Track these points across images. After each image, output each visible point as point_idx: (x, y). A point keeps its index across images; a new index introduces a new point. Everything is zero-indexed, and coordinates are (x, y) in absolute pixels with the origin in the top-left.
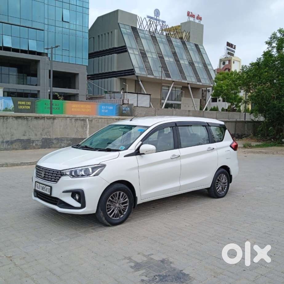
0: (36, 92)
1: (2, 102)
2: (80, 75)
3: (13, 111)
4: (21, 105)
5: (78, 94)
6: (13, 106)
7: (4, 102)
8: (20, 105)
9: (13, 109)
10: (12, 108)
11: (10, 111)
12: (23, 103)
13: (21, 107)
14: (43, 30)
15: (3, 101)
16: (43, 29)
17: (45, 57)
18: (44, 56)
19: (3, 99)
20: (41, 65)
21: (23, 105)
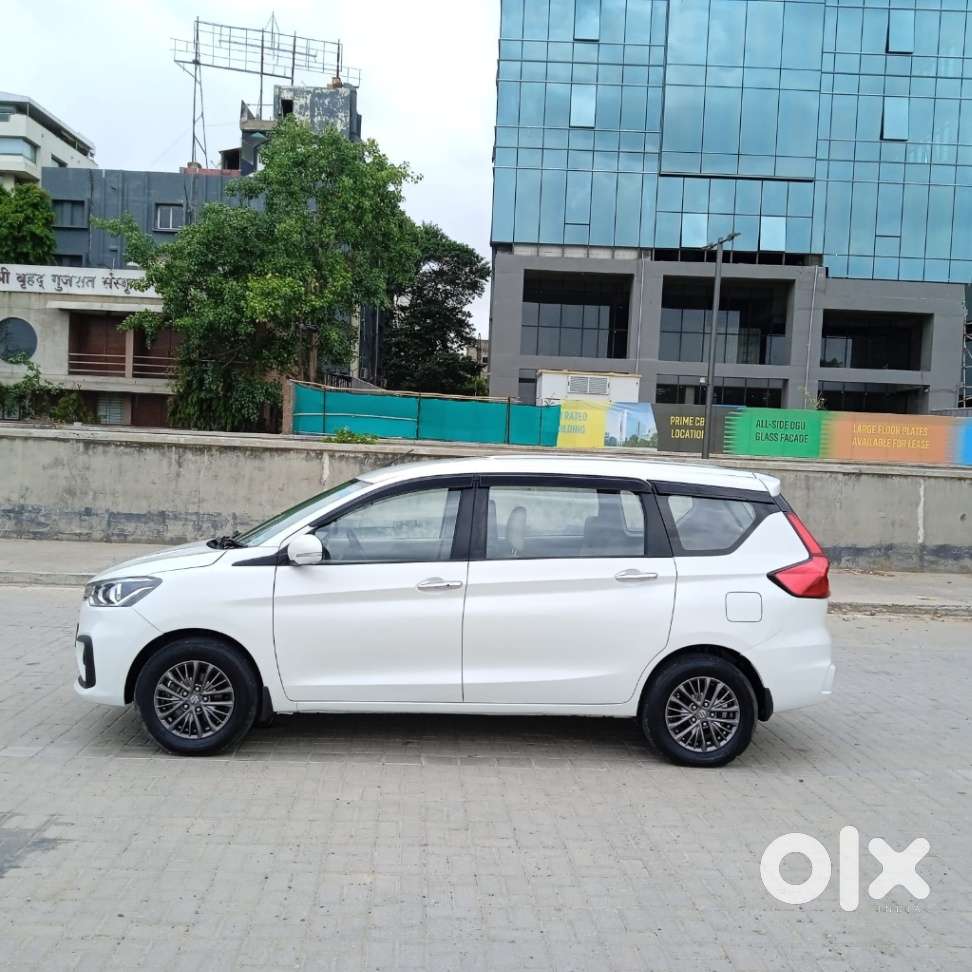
0: (779, 385)
1: (622, 417)
2: (936, 320)
3: (653, 447)
4: (680, 427)
5: (927, 387)
6: (656, 431)
7: (629, 419)
8: (675, 427)
9: (656, 440)
10: (651, 435)
11: (646, 444)
12: (688, 421)
13: (679, 434)
14: (811, 181)
15: (626, 415)
16: (810, 175)
17: (813, 267)
18: (811, 265)
19: (626, 411)
20: (798, 297)
21: (686, 427)
